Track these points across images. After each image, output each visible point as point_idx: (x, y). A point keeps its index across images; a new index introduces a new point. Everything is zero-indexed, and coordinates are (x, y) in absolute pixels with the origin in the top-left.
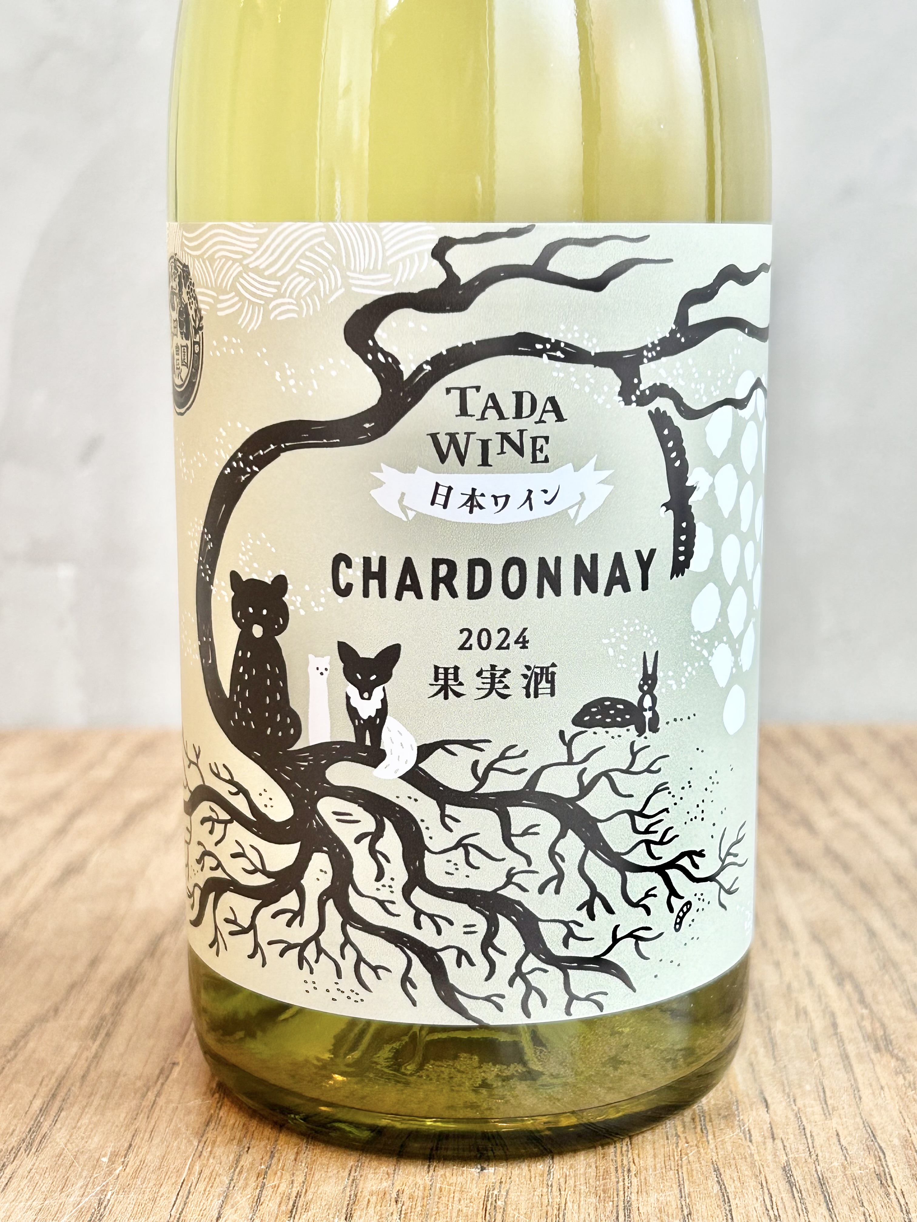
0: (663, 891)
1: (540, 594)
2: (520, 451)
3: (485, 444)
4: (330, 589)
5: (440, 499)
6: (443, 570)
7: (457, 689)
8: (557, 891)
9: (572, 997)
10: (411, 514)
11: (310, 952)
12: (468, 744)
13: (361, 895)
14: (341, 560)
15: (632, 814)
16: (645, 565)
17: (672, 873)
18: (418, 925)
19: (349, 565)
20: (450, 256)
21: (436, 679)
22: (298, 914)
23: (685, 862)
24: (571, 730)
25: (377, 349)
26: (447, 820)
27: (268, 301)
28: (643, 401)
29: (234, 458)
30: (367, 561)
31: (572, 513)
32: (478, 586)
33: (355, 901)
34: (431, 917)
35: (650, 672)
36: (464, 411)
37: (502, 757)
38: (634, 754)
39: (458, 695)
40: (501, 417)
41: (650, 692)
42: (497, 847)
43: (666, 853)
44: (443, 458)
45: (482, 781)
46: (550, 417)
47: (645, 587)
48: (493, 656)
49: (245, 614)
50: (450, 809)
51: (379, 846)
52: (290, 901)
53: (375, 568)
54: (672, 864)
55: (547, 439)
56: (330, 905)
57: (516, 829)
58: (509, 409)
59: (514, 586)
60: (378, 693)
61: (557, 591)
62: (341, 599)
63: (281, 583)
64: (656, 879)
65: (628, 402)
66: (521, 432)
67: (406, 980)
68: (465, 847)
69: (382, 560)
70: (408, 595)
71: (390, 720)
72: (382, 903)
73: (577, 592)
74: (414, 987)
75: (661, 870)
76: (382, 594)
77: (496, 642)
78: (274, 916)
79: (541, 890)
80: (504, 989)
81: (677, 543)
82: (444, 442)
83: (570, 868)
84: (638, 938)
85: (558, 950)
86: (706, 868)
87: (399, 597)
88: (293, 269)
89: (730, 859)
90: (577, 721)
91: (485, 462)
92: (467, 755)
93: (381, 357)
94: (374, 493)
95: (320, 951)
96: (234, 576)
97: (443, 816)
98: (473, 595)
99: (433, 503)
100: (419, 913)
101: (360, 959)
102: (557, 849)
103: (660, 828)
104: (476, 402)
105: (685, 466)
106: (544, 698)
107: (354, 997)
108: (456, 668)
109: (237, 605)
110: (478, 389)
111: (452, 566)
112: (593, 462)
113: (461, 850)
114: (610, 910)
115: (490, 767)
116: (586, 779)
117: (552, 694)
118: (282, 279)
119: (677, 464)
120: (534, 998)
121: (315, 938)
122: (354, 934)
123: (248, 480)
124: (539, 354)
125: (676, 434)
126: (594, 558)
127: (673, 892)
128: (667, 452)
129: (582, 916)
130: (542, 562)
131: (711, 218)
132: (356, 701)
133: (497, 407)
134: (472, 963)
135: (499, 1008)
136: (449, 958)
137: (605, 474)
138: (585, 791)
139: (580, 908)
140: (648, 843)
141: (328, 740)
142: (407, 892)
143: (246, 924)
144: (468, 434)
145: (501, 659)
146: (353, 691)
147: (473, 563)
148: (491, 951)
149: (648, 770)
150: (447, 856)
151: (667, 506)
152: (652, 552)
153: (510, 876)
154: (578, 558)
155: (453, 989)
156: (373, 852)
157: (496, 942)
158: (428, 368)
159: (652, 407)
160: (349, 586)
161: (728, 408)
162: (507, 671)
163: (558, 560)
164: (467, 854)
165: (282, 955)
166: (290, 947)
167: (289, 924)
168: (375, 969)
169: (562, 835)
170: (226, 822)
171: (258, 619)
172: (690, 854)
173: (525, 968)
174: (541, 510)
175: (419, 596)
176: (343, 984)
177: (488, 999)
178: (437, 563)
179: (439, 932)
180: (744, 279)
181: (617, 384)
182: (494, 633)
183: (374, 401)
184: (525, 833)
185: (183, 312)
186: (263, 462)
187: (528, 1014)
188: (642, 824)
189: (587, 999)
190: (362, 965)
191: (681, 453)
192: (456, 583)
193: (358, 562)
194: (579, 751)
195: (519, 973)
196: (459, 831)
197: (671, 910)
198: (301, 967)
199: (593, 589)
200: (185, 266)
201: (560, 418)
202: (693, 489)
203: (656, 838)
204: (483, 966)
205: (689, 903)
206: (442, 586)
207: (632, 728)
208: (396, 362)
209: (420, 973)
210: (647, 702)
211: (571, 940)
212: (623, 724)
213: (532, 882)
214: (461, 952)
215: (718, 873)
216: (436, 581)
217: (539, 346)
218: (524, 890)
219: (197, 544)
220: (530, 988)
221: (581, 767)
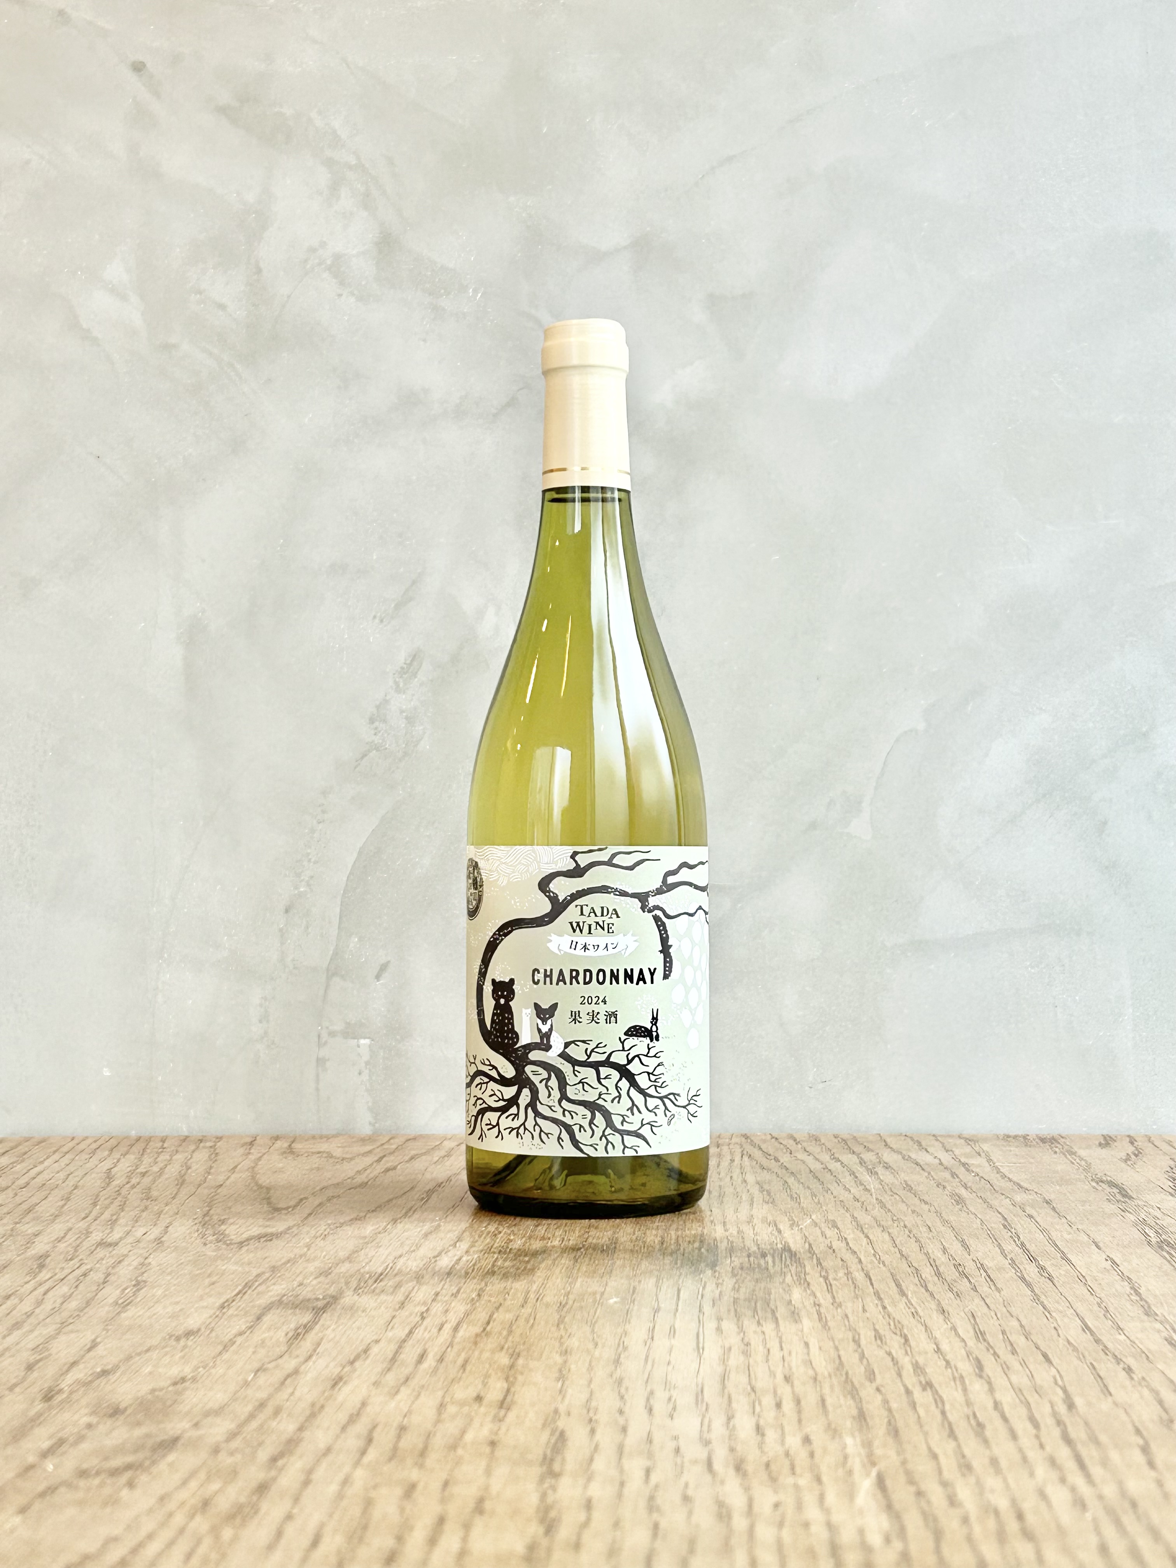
0: (662, 1107)
1: (611, 983)
2: (603, 928)
3: (590, 926)
4: (531, 982)
5: (573, 947)
6: (574, 974)
7: (580, 1020)
8: (619, 1102)
9: (625, 1147)
10: (562, 952)
11: (521, 1130)
12: (584, 1042)
13: (542, 1104)
14: (536, 970)
15: (649, 1073)
16: (652, 974)
17: (666, 1100)
18: (564, 1115)
19: (539, 973)
20: (577, 858)
21: (572, 1016)
22: (517, 1115)
23: (671, 1097)
24: (623, 1037)
25: (550, 891)
26: (576, 1072)
27: (510, 874)
28: (650, 911)
29: (494, 934)
30: (546, 971)
31: (623, 952)
32: (587, 980)
33: (540, 1107)
34: (569, 1112)
35: (655, 1016)
36: (582, 914)
37: (597, 1047)
38: (649, 1049)
39: (580, 1022)
40: (596, 916)
41: (655, 1024)
42: (595, 1084)
43: (663, 1092)
44: (574, 931)
45: (589, 1057)
46: (614, 916)
47: (652, 982)
48: (593, 1007)
49: (497, 995)
50: (577, 1068)
51: (549, 1084)
52: (514, 1110)
53: (548, 973)
54: (666, 1097)
55: (613, 924)
56: (530, 1109)
57: (602, 1076)
58: (599, 913)
59: (601, 980)
60: (549, 1022)
61: (618, 983)
62: (535, 986)
63: (512, 981)
64: (659, 1102)
65: (644, 912)
66: (603, 921)
67: (559, 1138)
68: (583, 1083)
69: (551, 970)
70: (561, 983)
71: (553, 1032)
72: (550, 1107)
73: (625, 983)
74: (563, 1141)
75: (661, 1098)
76: (551, 983)
77: (594, 1001)
78: (507, 1118)
79: (612, 1101)
80: (598, 1142)
81: (665, 966)
82: (575, 925)
83: (624, 1093)
84: (652, 1126)
85: (619, 1127)
86: (682, 1101)
87: (557, 984)
88: (519, 863)
89: (692, 1102)
90: (626, 1034)
91: (590, 933)
92: (583, 1046)
93: (552, 894)
94: (549, 945)
95: (525, 1129)
96: (493, 981)
97: (574, 1070)
98: (585, 983)
99: (571, 947)
100: (564, 1110)
101: (541, 1131)
102: (619, 1085)
103: (661, 1081)
104: (586, 910)
105: (668, 936)
106: (613, 1024)
107: (539, 1147)
108: (579, 1012)
109: (494, 992)
110: (587, 906)
111: (577, 972)
112: (631, 933)
113: (581, 1084)
114: (640, 1112)
115: (592, 1051)
116: (630, 1057)
117: (616, 1023)
118: (515, 866)
119: (664, 936)
120: (610, 1146)
121: (524, 1124)
122: (539, 1120)
123: (500, 942)
124: (609, 893)
125: (664, 924)
126: (632, 970)
127: (666, 1108)
128: (660, 931)
129: (629, 1113)
130: (612, 971)
131: (680, 845)
132: (541, 1026)
133: (594, 912)
134: (585, 1131)
135: (596, 1150)
136: (576, 1129)
137: (635, 938)
138: (629, 1062)
139: (628, 1110)
140: (656, 1086)
141: (530, 1042)
142: (560, 1102)
143: (495, 1124)
144: (584, 922)
145: (596, 1008)
146: (539, 1022)
147: (585, 971)
148: (592, 1125)
149: (655, 1056)
150: (575, 1087)
151: (661, 952)
152: (655, 969)
153: (600, 1095)
154: (626, 970)
155: (578, 1141)
156: (547, 1086)
157: (595, 1122)
158: (569, 898)
159: (653, 913)
160: (539, 980)
161: (686, 916)
162: (598, 1013)
163: (618, 970)
164: (583, 1086)
165: (510, 1133)
166: (513, 1129)
167: (513, 1120)
168: (547, 1134)
169: (620, 1079)
170: (487, 1083)
171: (503, 996)
172: (674, 1094)
173: (606, 1133)
174: (611, 951)
175: (565, 984)
176: (534, 1142)
177: (591, 1145)
178: (572, 971)
179: (572, 1118)
180: (691, 867)
181: (640, 904)
182: (593, 998)
183: (548, 911)
184: (604, 1078)
185: (475, 880)
186: (506, 935)
187: (607, 1153)
188: (653, 1078)
189: (631, 1148)
190: (542, 1133)
191: (666, 932)
192: (579, 978)
193: (542, 971)
194: (627, 1046)
195: (603, 1135)
196: (580, 1076)
197: (666, 1116)
198: (517, 1137)
199: (632, 982)
200: (476, 862)
201: (618, 917)
202: (671, 946)
203: (659, 1084)
204: (590, 1132)
205: (674, 1115)
206: (574, 980)
207: (648, 1038)
208: (557, 896)
209: (565, 1136)
210: (654, 1028)
211: (624, 1123)
212: (644, 1036)
213: (609, 1098)
214: (581, 1126)
215: (687, 1105)
216: (572, 977)
217: (610, 890)
218: (606, 1101)
219: (478, 970)
220: (608, 1142)
221: (628, 1052)
